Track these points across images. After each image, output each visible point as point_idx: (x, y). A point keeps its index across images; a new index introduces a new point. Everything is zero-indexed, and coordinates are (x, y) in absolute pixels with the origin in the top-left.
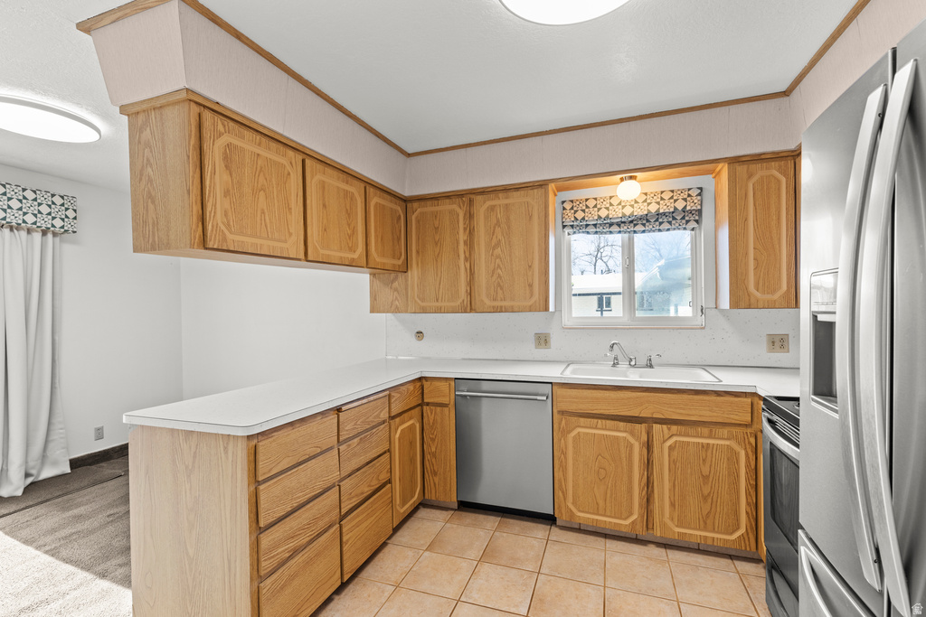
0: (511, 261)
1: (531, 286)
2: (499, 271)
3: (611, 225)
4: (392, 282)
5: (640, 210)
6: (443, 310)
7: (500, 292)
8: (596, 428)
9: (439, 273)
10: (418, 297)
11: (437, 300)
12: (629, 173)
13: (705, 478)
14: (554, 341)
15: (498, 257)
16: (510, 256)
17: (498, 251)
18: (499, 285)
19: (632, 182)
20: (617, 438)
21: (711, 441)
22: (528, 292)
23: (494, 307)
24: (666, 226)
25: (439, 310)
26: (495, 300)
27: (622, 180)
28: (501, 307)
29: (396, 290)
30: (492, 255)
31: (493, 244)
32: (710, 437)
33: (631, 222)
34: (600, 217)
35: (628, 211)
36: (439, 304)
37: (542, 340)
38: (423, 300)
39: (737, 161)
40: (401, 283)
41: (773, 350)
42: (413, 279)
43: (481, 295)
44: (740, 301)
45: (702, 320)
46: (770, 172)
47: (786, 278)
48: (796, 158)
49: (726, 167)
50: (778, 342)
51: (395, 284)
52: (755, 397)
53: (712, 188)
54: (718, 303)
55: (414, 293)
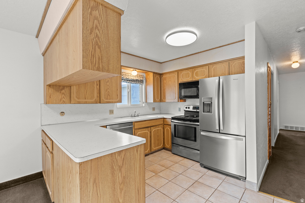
0: (112, 87)
1: (117, 95)
2: (108, 90)
3: (128, 80)
4: (61, 90)
5: (135, 78)
6: (88, 103)
7: (109, 97)
8: (142, 131)
9: (86, 89)
10: (76, 97)
11: (85, 99)
12: (135, 69)
13: (158, 136)
14: (114, 112)
15: (108, 85)
16: (112, 86)
17: (108, 84)
18: (108, 94)
19: (135, 71)
20: (146, 132)
21: (158, 128)
22: (117, 97)
23: (107, 102)
24: (138, 83)
25: (86, 103)
26: (107, 99)
27: (133, 70)
28: (109, 102)
29: (63, 94)
30: (106, 85)
31: (107, 81)
32: (159, 128)
33: (131, 81)
34: (127, 78)
35: (132, 78)
36: (86, 100)
37: (111, 112)
38: (79, 98)
39: (154, 73)
40: (66, 90)
41: (153, 111)
42: (74, 89)
43: (103, 97)
44: (155, 101)
45: (144, 105)
46: (158, 76)
47: (160, 96)
48: (161, 75)
49: (152, 73)
50: (154, 109)
51: (63, 91)
52: (164, 118)
53: (145, 76)
54: (147, 101)
55: (74, 95)
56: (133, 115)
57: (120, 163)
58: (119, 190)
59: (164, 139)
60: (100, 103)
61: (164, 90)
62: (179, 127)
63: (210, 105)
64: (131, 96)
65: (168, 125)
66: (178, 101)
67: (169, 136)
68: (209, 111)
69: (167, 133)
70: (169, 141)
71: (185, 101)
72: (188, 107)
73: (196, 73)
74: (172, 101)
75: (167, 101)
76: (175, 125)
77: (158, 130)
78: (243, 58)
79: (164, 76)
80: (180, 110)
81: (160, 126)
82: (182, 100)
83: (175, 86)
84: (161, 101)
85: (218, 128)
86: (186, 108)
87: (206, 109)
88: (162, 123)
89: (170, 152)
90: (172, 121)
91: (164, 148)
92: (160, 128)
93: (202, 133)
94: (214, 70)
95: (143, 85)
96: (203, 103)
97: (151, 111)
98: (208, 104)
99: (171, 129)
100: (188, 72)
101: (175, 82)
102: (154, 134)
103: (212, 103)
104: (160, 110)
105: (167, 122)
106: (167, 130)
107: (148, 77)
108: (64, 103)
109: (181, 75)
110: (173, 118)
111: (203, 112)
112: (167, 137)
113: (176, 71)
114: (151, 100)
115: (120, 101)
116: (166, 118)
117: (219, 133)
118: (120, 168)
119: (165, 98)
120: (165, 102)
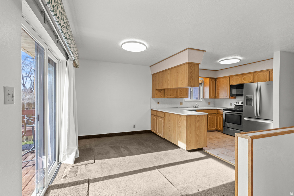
1: (186, 94)
7: (182, 95)
10: (167, 95)
13: (213, 121)
14: (183, 104)
18: (181, 93)
23: (180, 97)
28: (182, 97)
29: (161, 93)
36: (171, 97)
37: (181, 104)
38: (168, 95)
39: (210, 78)
40: (162, 92)
41: (209, 104)
42: (166, 91)
43: (178, 95)
44: (210, 97)
45: (202, 100)
46: (213, 80)
47: (214, 94)
48: (216, 79)
49: (209, 78)
50: (209, 103)
51: (161, 92)
52: (217, 110)
53: (203, 80)
54: (204, 97)
55: (166, 94)
56: (195, 107)
57: (198, 120)
58: (197, 130)
59: (217, 124)
60: (177, 98)
61: (218, 90)
62: (229, 115)
63: (251, 101)
64: (193, 94)
65: (220, 114)
66: (229, 98)
67: (221, 121)
68: (251, 105)
69: (219, 120)
70: (221, 124)
71: (235, 98)
72: (237, 102)
73: (243, 78)
74: (225, 98)
75: (220, 97)
76: (226, 114)
77: (213, 117)
78: (272, 70)
79: (218, 80)
80: (231, 104)
81: (214, 115)
82: (232, 97)
83: (227, 88)
84: (215, 97)
85: (256, 115)
86: (236, 103)
87: (249, 103)
88: (216, 112)
89: (222, 133)
90: (224, 111)
91: (217, 130)
92: (214, 116)
93: (245, 119)
94: (258, 76)
95: (201, 86)
96: (246, 99)
97: (207, 105)
98: (250, 100)
99: (222, 117)
100: (238, 77)
101: (227, 84)
102: (209, 120)
103: (252, 99)
104: (215, 105)
105: (219, 112)
106: (220, 118)
107: (206, 81)
108: (162, 97)
109: (232, 80)
110: (224, 110)
111: (246, 105)
112: (219, 122)
113: (228, 76)
114: (207, 96)
115: (187, 97)
116: (219, 110)
117: (257, 118)
118: (198, 122)
119: (218, 95)
120: (218, 98)
